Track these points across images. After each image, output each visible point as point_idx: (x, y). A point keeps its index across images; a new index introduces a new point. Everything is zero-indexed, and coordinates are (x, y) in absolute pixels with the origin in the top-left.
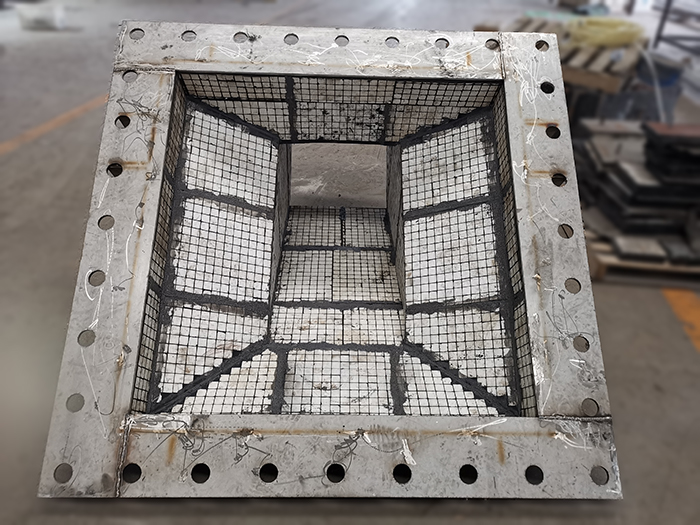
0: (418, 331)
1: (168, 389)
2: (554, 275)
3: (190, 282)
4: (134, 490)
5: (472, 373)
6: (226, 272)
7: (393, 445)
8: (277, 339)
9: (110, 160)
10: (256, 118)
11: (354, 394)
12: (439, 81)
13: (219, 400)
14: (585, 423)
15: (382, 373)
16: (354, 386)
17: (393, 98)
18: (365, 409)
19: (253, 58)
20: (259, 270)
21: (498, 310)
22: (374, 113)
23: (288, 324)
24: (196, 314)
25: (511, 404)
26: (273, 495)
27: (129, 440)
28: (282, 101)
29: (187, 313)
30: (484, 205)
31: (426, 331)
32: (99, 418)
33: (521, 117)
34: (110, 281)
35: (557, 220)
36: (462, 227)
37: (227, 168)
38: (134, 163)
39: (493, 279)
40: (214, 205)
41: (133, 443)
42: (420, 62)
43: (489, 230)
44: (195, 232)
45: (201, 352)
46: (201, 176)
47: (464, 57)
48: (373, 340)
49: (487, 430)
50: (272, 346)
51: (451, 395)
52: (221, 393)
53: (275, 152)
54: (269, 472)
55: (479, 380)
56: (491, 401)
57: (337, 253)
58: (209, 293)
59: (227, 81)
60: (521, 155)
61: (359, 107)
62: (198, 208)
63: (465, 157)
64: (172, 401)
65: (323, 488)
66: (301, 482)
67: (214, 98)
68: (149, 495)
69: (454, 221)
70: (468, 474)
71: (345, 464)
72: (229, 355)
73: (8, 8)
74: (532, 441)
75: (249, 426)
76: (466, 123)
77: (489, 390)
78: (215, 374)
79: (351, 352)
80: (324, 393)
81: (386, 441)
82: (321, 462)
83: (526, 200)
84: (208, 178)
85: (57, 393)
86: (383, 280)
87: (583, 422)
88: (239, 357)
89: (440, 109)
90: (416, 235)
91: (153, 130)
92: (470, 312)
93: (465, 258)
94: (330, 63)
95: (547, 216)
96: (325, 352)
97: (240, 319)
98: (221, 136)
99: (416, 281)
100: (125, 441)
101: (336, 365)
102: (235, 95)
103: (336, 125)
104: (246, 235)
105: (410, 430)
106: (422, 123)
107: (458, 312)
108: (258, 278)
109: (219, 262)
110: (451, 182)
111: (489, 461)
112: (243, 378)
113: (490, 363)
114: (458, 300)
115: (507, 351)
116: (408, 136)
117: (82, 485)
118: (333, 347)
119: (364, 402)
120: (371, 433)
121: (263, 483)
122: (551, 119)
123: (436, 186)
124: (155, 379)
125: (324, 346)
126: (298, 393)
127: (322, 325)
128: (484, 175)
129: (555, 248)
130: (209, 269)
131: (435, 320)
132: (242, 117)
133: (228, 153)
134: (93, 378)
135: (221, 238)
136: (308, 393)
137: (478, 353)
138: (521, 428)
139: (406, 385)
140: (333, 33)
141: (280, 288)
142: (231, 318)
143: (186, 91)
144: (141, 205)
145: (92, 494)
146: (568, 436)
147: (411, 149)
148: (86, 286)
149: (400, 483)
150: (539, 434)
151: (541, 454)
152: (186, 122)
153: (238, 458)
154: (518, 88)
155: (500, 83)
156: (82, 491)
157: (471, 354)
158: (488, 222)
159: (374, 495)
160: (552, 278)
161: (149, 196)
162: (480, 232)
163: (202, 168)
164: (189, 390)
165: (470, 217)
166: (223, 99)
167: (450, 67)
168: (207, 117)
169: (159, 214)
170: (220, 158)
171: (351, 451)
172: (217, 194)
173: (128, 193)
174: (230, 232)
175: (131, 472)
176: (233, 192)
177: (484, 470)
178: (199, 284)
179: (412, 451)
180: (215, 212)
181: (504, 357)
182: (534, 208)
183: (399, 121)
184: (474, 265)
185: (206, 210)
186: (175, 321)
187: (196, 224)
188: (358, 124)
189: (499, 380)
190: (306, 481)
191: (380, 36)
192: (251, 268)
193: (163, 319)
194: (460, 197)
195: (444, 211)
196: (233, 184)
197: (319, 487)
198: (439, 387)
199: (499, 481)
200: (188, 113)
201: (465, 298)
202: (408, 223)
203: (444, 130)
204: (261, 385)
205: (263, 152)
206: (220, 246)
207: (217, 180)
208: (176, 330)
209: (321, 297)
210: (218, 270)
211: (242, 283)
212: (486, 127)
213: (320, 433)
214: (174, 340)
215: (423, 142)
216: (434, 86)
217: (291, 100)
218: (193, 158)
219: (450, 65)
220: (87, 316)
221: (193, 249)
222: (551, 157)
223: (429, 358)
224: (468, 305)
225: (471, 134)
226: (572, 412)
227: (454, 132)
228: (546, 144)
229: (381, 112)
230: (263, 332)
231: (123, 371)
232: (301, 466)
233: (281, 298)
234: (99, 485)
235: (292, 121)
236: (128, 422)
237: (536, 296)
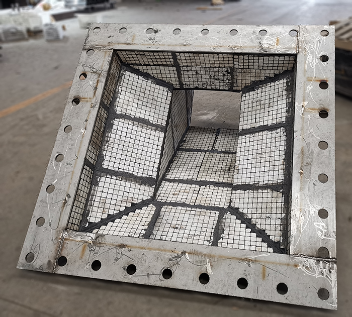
0: (237, 201)
1: (92, 220)
2: (312, 171)
3: (111, 164)
4: (61, 270)
5: (263, 227)
6: (133, 160)
7: (201, 262)
8: (159, 199)
9: (74, 97)
10: (160, 76)
11: (192, 233)
12: (259, 55)
13: (118, 229)
14: (318, 261)
15: (211, 222)
16: (193, 228)
17: (234, 65)
18: (195, 242)
19: (154, 42)
20: (153, 160)
21: (281, 191)
22: (225, 73)
23: (167, 191)
24: (113, 181)
25: (282, 247)
26: (132, 282)
27: (63, 244)
28: (173, 66)
29: (108, 180)
30: (282, 128)
31: (242, 200)
32: (50, 231)
33: (305, 76)
34: (65, 160)
35: (319, 138)
36: (269, 141)
37: (140, 103)
38: (86, 98)
39: (281, 172)
40: (130, 123)
41: (65, 246)
42: (248, 43)
43: (283, 143)
44: (118, 137)
45: (113, 202)
46: (125, 107)
47: (275, 41)
48: (212, 204)
49: (257, 259)
50: (155, 203)
51: (248, 239)
52: (120, 225)
53: (170, 94)
54: (131, 269)
55: (266, 232)
56: (271, 244)
57: (207, 154)
58: (122, 171)
59: (141, 55)
60: (301, 99)
61: (216, 70)
62: (121, 124)
63: (275, 99)
64: (93, 226)
65: (159, 281)
66: (148, 276)
67: (136, 64)
68: (69, 274)
69: (264, 137)
70: (242, 283)
71: (173, 269)
72: (129, 205)
73: (76, 17)
74: (283, 269)
75: (125, 243)
76: (278, 80)
77: (271, 238)
78: (120, 215)
79: (198, 210)
80: (176, 231)
81: (198, 259)
82: (160, 267)
83: (301, 126)
84: (129, 108)
85: (33, 216)
86: (229, 170)
87: (317, 260)
88: (135, 207)
89: (263, 71)
90: (243, 145)
91: (98, 81)
92: (266, 191)
93: (268, 159)
94: (197, 44)
95: (313, 136)
96: (183, 208)
97: (138, 186)
98: (139, 85)
99: (240, 171)
100: (61, 244)
101: (187, 216)
102: (147, 63)
103: (204, 80)
104: (147, 140)
105: (212, 254)
106: (253, 79)
107: (260, 191)
108: (152, 164)
109: (129, 154)
110: (266, 114)
111: (256, 277)
112: (134, 218)
113: (273, 222)
114: (261, 184)
115: (283, 215)
116: (246, 87)
117: (38, 264)
118: (188, 206)
119: (197, 237)
120: (190, 253)
121: (128, 275)
122: (324, 77)
123: (258, 116)
124: (85, 214)
125: (183, 205)
126: (161, 229)
127: (187, 194)
128: (284, 110)
129: (315, 155)
130: (124, 157)
131: (248, 194)
132: (152, 75)
133: (142, 94)
134: (51, 210)
135: (132, 141)
136: (166, 229)
137: (268, 215)
138: (278, 260)
139: (224, 230)
140: (201, 27)
141: (169, 171)
142: (133, 185)
143: (121, 61)
144: (86, 121)
145: (42, 270)
146: (307, 268)
147: (247, 94)
148: (54, 162)
149: (202, 283)
150: (288, 265)
151: (288, 277)
152: (120, 77)
153: (117, 259)
154: (306, 59)
155: (295, 56)
156: (37, 267)
157: (264, 216)
158: (283, 138)
159: (186, 289)
160: (310, 173)
161: (91, 116)
162: (278, 144)
163: (126, 102)
164: (104, 222)
165: (274, 135)
166: (140, 65)
167: (265, 46)
168: (132, 75)
169: (95, 126)
170: (137, 97)
171: (177, 263)
172: (133, 117)
173: (81, 114)
174: (138, 138)
175: (62, 261)
176: (142, 116)
177: (252, 282)
178: (116, 165)
179: (211, 266)
180: (130, 127)
181: (281, 219)
182: (305, 130)
183: (240, 78)
184: (272, 163)
185: (126, 126)
186: (101, 184)
187: (118, 132)
188: (216, 79)
189: (277, 232)
190: (150, 276)
191: (227, 29)
192: (148, 158)
193: (94, 182)
194: (270, 123)
195: (260, 131)
196: (143, 112)
197: (157, 280)
198: (243, 234)
199: (260, 289)
200: (122, 72)
201: (265, 183)
202: (240, 137)
203: (266, 83)
204: (142, 223)
205: (163, 95)
206: (131, 145)
207: (134, 109)
208: (100, 189)
209: (190, 178)
210: (128, 158)
211: (142, 166)
212: (289, 82)
213: (162, 251)
214: (99, 194)
215: (254, 90)
216: (256, 58)
217: (176, 65)
218: (122, 97)
219: (265, 45)
220: (52, 177)
221: (116, 146)
222: (320, 100)
223: (241, 216)
224: (265, 187)
225: (281, 86)
226: (311, 254)
227: (272, 84)
228: (318, 92)
229: (228, 73)
230: (151, 194)
231: (65, 207)
232: (149, 267)
233: (168, 177)
234: (46, 266)
235: (179, 77)
236: (64, 234)
237: (299, 183)
